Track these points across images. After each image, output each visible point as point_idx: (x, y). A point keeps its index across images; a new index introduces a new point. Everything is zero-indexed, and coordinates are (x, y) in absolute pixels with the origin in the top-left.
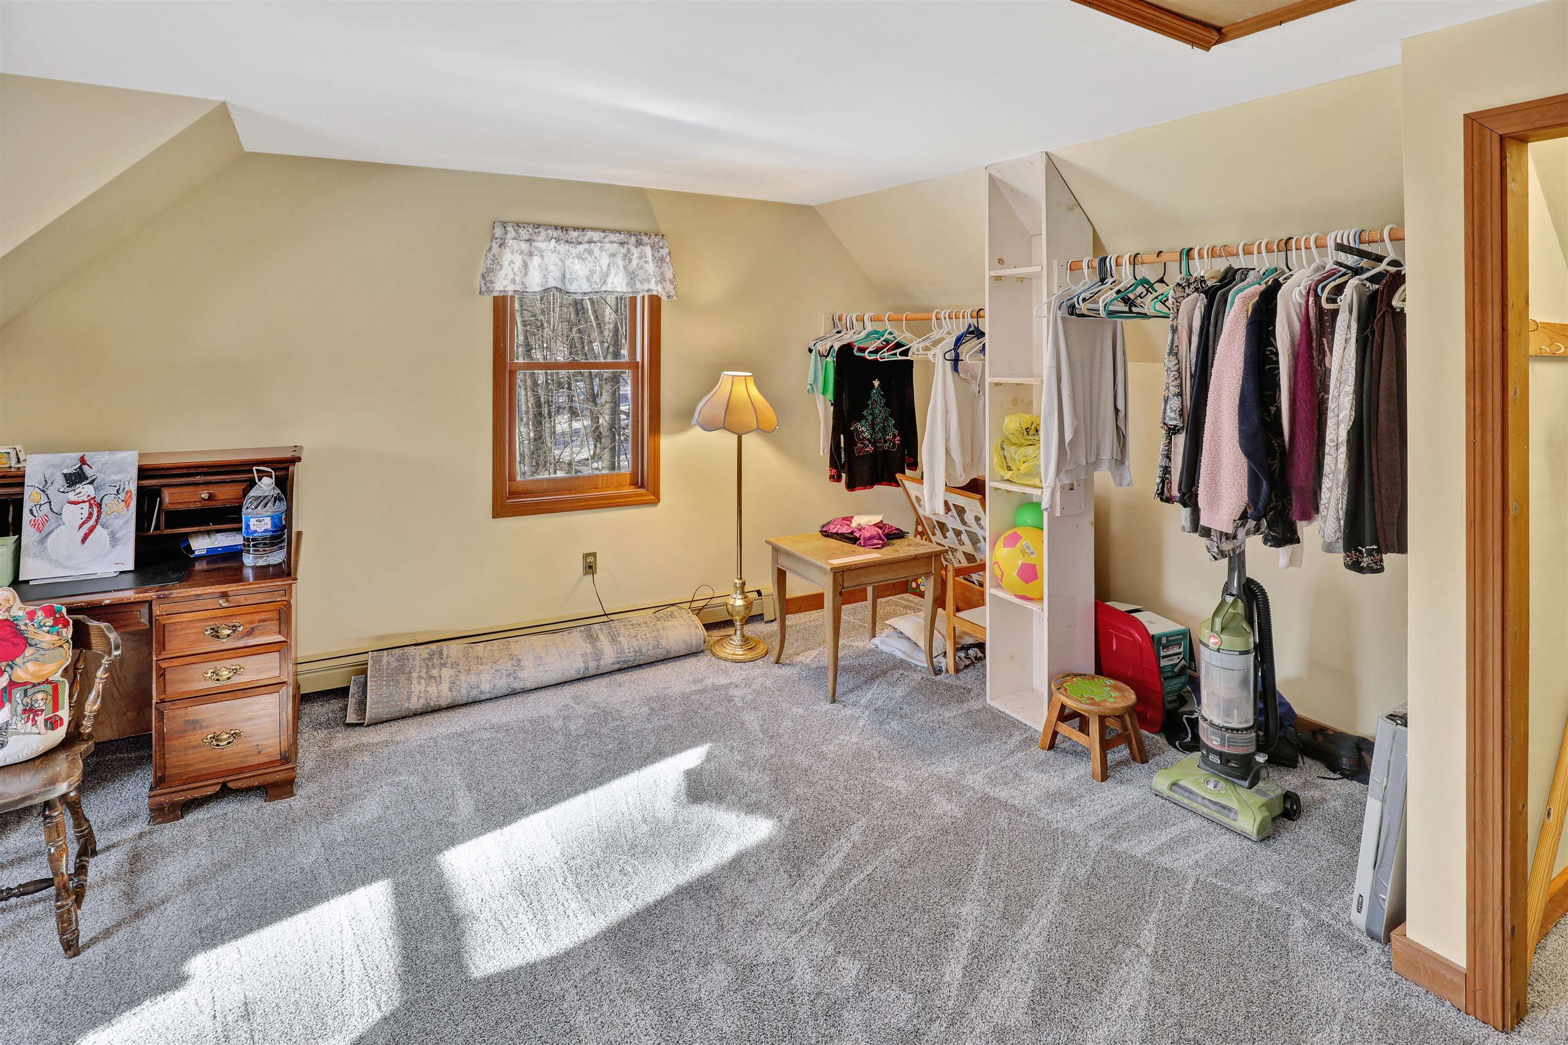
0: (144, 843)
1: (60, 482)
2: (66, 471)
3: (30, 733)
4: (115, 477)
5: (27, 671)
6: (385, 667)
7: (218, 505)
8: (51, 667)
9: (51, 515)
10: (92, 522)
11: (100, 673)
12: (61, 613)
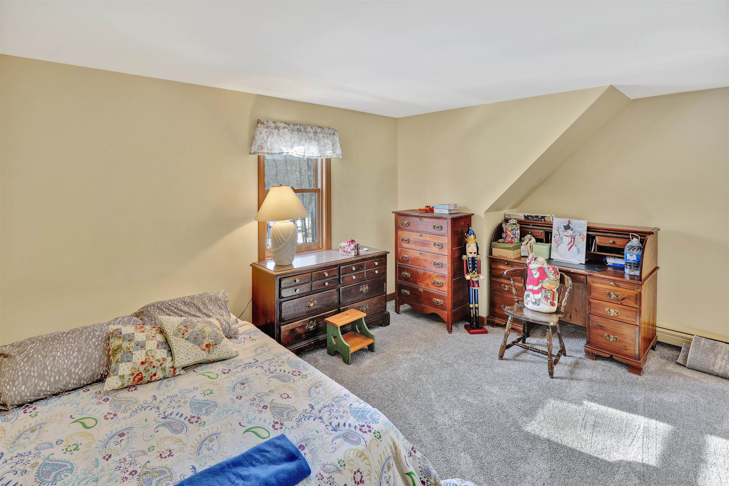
0: (581, 361)
1: (563, 228)
2: (564, 225)
3: (546, 304)
4: (579, 229)
5: (546, 285)
6: (702, 345)
7: (617, 246)
8: (553, 286)
9: (560, 238)
10: (572, 244)
11: (566, 293)
12: (557, 270)
